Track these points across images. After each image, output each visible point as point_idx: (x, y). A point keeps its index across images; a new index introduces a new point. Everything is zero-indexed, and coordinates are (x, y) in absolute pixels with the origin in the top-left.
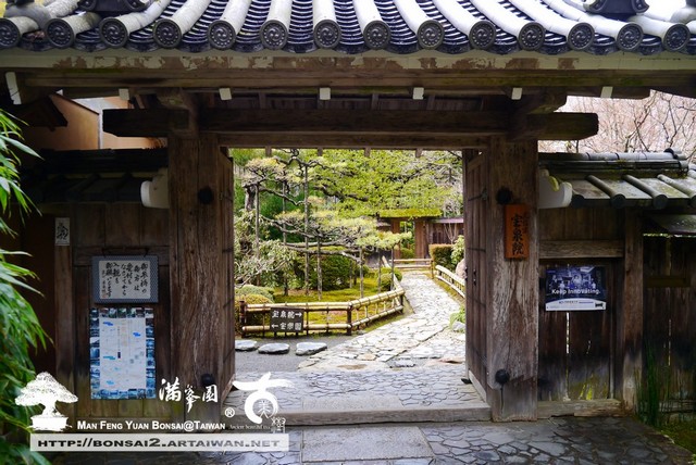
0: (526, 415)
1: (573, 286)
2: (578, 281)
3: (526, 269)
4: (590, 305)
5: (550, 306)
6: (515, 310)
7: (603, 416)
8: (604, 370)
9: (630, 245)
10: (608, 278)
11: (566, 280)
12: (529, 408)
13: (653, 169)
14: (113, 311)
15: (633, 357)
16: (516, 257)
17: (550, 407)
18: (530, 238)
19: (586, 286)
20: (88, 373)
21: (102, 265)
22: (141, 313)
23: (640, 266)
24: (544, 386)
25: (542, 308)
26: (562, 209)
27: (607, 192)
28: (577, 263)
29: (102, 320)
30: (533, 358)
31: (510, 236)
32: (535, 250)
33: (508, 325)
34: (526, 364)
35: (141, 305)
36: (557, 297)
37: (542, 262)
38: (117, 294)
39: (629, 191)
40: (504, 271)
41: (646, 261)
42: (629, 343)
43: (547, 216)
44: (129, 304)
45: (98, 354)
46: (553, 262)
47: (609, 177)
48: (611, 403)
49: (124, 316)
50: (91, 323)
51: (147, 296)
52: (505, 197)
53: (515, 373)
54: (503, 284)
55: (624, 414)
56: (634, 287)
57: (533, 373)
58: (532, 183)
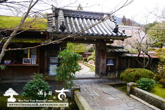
0: (104, 78)
1: (110, 62)
2: (111, 61)
3: (104, 60)
4: (112, 64)
5: (107, 65)
6: (103, 65)
7: (113, 78)
8: (114, 73)
9: (117, 57)
10: (114, 61)
11: (109, 61)
12: (104, 77)
13: (120, 48)
14: (52, 64)
15: (117, 71)
16: (103, 58)
17: (107, 77)
18: (105, 56)
19: (112, 62)
20: (48, 72)
21: (51, 58)
22: (56, 64)
23: (118, 60)
24: (106, 75)
25: (106, 65)
26: (109, 52)
27: (114, 50)
28: (111, 59)
29: (51, 65)
30: (105, 71)
31: (103, 55)
32: (106, 57)
33: (102, 67)
34: (104, 72)
35: (56, 63)
36: (108, 63)
37: (106, 59)
38: (53, 62)
39: (117, 50)
40: (102, 60)
41: (119, 59)
42: (116, 69)
43: (107, 53)
44: (54, 63)
45: (50, 70)
46: (108, 59)
47: (115, 49)
48: (114, 77)
49: (54, 65)
50: (49, 66)
51: (57, 62)
52: (102, 51)
53: (103, 73)
54: (102, 61)
55: (116, 78)
56: (117, 62)
57: (105, 73)
58: (105, 49)
